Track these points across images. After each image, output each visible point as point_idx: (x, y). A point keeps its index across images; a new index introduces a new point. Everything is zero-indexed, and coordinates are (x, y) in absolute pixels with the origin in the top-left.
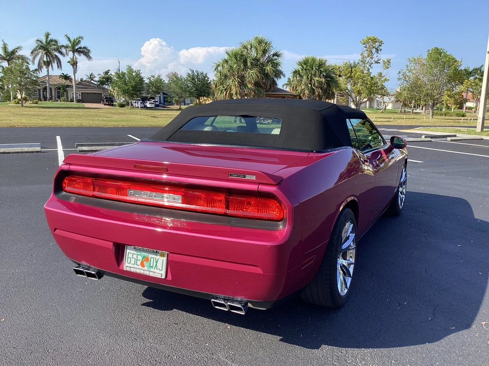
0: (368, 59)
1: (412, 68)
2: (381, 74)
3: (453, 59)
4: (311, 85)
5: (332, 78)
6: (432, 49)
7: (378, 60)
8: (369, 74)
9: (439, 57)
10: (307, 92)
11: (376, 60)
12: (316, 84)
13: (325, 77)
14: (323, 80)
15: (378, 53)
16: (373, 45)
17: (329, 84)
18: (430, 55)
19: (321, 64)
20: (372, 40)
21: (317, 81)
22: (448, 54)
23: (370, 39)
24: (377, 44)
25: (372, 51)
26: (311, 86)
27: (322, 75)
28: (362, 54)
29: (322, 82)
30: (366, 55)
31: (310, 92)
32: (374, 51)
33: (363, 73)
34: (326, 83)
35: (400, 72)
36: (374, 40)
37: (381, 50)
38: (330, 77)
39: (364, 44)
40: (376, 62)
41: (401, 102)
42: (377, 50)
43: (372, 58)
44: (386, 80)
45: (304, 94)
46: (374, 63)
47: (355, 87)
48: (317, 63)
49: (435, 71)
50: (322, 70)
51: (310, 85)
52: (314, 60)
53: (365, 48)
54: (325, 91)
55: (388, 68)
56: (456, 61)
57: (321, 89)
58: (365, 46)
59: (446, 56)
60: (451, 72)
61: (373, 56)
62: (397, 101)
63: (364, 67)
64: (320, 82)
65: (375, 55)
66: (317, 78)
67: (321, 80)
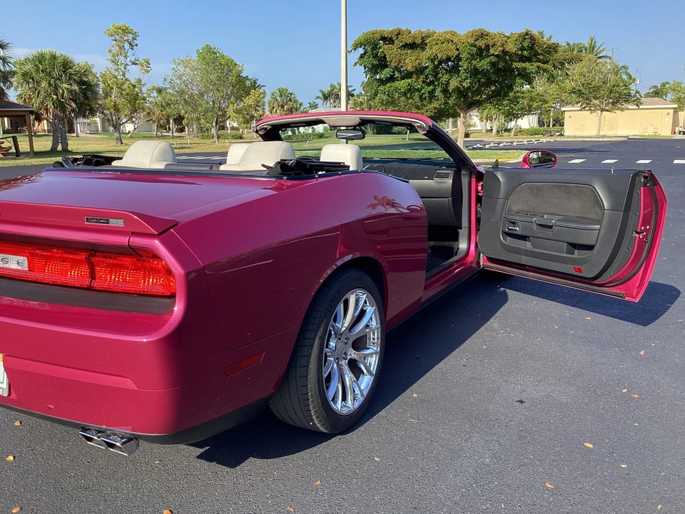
0: (121, 59)
2: (139, 81)
3: (232, 61)
4: (57, 96)
6: (203, 49)
7: (135, 60)
9: (211, 57)
10: (51, 107)
11: (133, 60)
12: (66, 94)
13: (81, 83)
14: (75, 87)
15: (132, 49)
16: (125, 37)
18: (201, 56)
19: (66, 65)
20: (123, 30)
21: (67, 89)
22: (224, 54)
23: (119, 29)
24: (130, 36)
25: (123, 46)
26: (58, 98)
27: (72, 80)
28: (111, 51)
29: (75, 91)
30: (116, 50)
31: (57, 108)
32: (127, 46)
34: (82, 93)
35: (164, 79)
36: (125, 31)
37: (136, 45)
38: (85, 83)
39: (112, 36)
40: (134, 64)
41: (154, 122)
42: (130, 44)
43: (126, 57)
45: (47, 110)
46: (130, 64)
48: (60, 60)
49: (213, 77)
50: (72, 72)
51: (55, 97)
52: (54, 57)
53: (114, 42)
54: (80, 105)
55: (148, 72)
56: (236, 64)
57: (75, 102)
58: (113, 38)
59: (222, 57)
60: (232, 79)
61: (128, 54)
62: (149, 120)
63: (116, 70)
64: (72, 90)
65: (130, 53)
66: (65, 85)
67: (73, 88)
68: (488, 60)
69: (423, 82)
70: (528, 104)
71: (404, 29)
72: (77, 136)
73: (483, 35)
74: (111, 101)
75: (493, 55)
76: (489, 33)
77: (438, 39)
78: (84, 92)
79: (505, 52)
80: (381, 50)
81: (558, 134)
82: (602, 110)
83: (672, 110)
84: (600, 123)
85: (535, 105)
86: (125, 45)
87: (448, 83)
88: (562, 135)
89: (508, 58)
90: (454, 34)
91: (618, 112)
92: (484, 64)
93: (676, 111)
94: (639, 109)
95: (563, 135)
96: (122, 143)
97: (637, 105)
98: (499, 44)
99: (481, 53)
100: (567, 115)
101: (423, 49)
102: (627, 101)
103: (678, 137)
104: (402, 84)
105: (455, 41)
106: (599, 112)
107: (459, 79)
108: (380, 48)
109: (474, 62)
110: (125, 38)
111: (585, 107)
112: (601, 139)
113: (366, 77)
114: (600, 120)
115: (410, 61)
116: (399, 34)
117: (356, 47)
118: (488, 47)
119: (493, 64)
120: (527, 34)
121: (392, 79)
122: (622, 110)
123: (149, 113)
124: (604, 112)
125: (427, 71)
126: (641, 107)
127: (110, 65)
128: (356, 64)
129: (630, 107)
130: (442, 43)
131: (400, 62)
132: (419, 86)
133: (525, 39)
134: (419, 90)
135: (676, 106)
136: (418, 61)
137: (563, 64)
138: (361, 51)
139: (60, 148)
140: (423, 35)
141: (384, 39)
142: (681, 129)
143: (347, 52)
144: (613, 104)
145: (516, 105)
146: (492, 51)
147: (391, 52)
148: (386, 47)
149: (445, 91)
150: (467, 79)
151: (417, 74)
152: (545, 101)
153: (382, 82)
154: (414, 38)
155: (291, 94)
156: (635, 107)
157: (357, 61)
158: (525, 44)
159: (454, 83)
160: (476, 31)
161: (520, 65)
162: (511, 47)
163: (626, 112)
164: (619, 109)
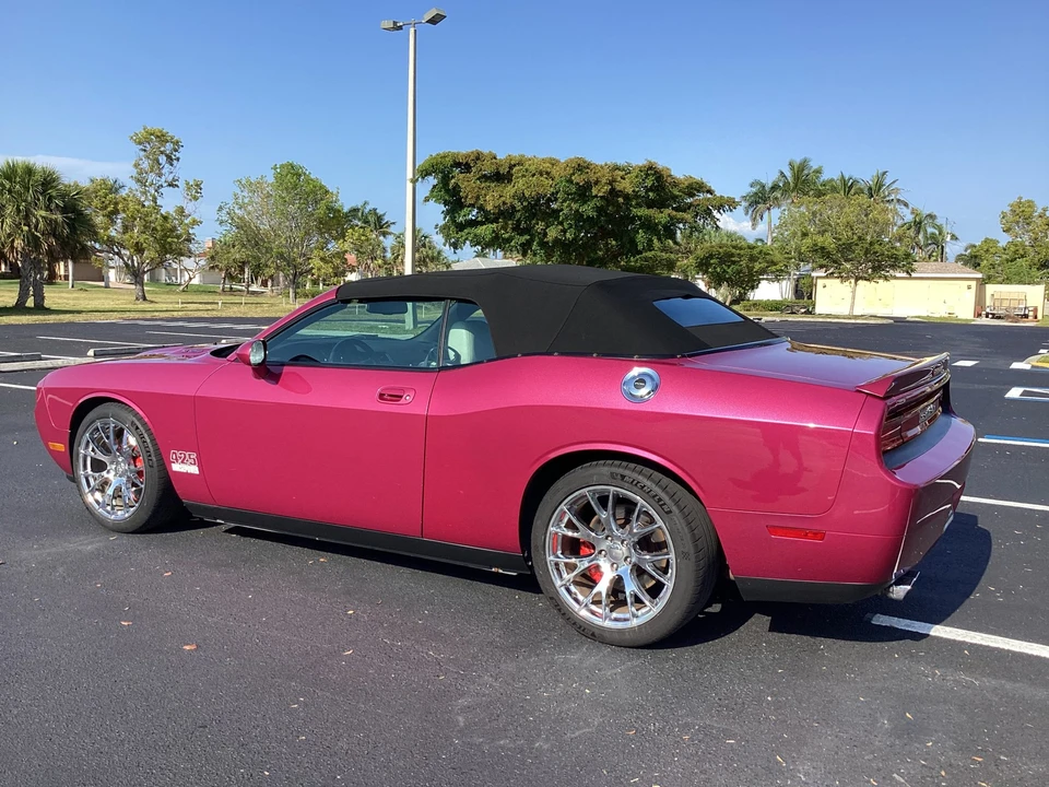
0: (152, 177)
1: (246, 201)
2: (181, 211)
3: (322, 187)
4: (29, 226)
5: (80, 214)
6: (282, 166)
7: (174, 180)
8: (157, 207)
9: (294, 181)
10: (19, 243)
11: (170, 179)
12: (41, 225)
13: (64, 210)
14: (59, 217)
15: (172, 165)
16: (160, 148)
17: (75, 228)
18: (280, 178)
19: (48, 181)
20: (158, 137)
21: (43, 217)
22: (312, 177)
23: (152, 134)
24: (169, 146)
25: (158, 161)
26: (30, 230)
27: (53, 206)
28: (136, 165)
29: (56, 221)
30: (146, 165)
31: (28, 245)
32: (163, 159)
33: (144, 206)
34: (68, 224)
35: (221, 209)
36: (162, 138)
37: (178, 159)
38: (75, 210)
39: (140, 143)
40: (171, 185)
41: (221, 270)
42: (169, 158)
43: (160, 175)
44: (195, 222)
45: (12, 247)
46: (165, 185)
47: (127, 236)
48: (39, 177)
49: (292, 208)
50: (54, 194)
51: (26, 228)
52: (29, 171)
53: (143, 153)
54: (65, 243)
55: (196, 199)
56: (327, 192)
57: (54, 236)
58: (141, 147)
59: (308, 181)
60: (321, 211)
61: (163, 171)
62: (212, 267)
63: (145, 193)
64: (51, 220)
65: (167, 168)
66: (43, 213)
67: (54, 217)
68: (592, 204)
69: (513, 229)
70: (748, 266)
71: (486, 151)
72: (107, 287)
73: (581, 167)
74: (132, 237)
75: (596, 196)
76: (590, 164)
77: (527, 170)
78: (72, 225)
79: (613, 193)
80: (453, 181)
81: (803, 310)
82: (857, 279)
83: (973, 284)
84: (854, 298)
85: (757, 266)
86: (160, 158)
87: (545, 235)
88: (808, 313)
89: (621, 200)
90: (554, 163)
91: (881, 281)
92: (588, 209)
93: (982, 283)
94: (911, 278)
95: (810, 313)
96: (145, 299)
97: (908, 273)
98: (604, 181)
99: (583, 193)
100: (820, 283)
101: (510, 181)
102: (893, 267)
103: (984, 321)
104: (485, 231)
105: (554, 172)
106: (853, 281)
107: (560, 227)
108: (453, 177)
109: (574, 206)
110: (162, 149)
111: (832, 273)
112: (853, 321)
113: (445, 218)
114: (854, 292)
115: (493, 198)
116: (478, 158)
117: (425, 173)
118: (588, 186)
119: (599, 210)
120: (651, 168)
121: (473, 223)
122: (886, 278)
123: (212, 258)
124: (860, 282)
125: (518, 215)
126: (914, 275)
127: (135, 186)
128: (427, 200)
129: (898, 275)
130: (534, 175)
131: (478, 198)
132: (506, 236)
133: (647, 175)
134: (509, 240)
135: (980, 276)
136: (503, 199)
137: (709, 213)
138: (432, 181)
139: (30, 303)
140: (513, 162)
141: (457, 164)
142: (988, 310)
143: (414, 181)
144: (874, 269)
145: (729, 266)
146: (594, 192)
147: (467, 183)
148: (461, 176)
149: (543, 244)
150: (571, 227)
151: (505, 218)
152: (772, 262)
153: (461, 227)
154: (499, 166)
155: (426, 237)
156: (904, 275)
157: (428, 195)
158: (649, 183)
159: (553, 233)
160: (572, 160)
161: (643, 212)
162: (626, 186)
163: (893, 281)
164: (880, 277)
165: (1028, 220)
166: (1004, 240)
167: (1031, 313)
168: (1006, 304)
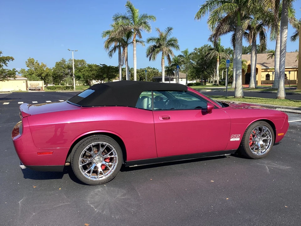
83: (25, 81)
93: (27, 81)
94: (15, 80)
97: (14, 78)
102: (9, 77)
103: (29, 91)
122: (8, 80)
126: (16, 79)
129: (11, 79)
135: (26, 79)
142: (30, 88)
144: (3, 78)
156: (13, 79)
163: (10, 81)
164: (6, 80)
165: (33, 63)
166: (27, 69)
167: (41, 88)
168: (33, 86)
